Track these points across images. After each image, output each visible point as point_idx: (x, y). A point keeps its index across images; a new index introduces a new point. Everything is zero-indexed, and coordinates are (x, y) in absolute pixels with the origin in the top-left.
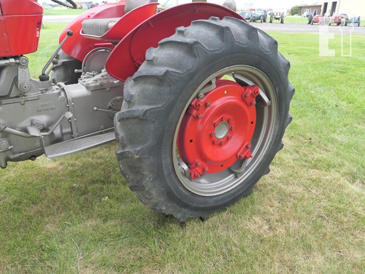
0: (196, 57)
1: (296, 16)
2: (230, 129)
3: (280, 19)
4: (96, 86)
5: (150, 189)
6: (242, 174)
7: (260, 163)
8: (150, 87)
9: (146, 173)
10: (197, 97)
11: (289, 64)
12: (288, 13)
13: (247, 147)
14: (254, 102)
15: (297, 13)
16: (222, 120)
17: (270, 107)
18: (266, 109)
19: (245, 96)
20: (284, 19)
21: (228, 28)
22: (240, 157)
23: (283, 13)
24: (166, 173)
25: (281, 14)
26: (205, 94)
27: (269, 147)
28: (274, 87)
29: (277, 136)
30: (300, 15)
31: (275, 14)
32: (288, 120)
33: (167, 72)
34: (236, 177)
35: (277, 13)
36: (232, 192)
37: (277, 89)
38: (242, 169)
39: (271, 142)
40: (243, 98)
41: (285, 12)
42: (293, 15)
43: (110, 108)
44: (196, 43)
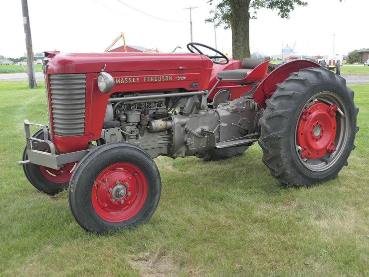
0: (306, 86)
1: (356, 65)
2: (322, 131)
3: (335, 69)
4: (233, 110)
5: (283, 158)
6: (330, 162)
7: (342, 155)
8: (284, 101)
9: (282, 147)
10: (306, 108)
11: (353, 93)
12: (345, 61)
13: (332, 144)
14: (335, 114)
15: (357, 61)
16: (317, 124)
17: (344, 118)
18: (342, 120)
19: (330, 110)
20: (341, 68)
21: (320, 72)
22: (329, 149)
23: (338, 61)
24: (292, 148)
25: (336, 62)
26: (310, 107)
27: (346, 145)
28: (346, 106)
29: (351, 138)
30: (362, 63)
31: (328, 63)
32: (356, 129)
33: (293, 93)
34: (327, 163)
35: (330, 61)
36: (325, 172)
37: (348, 107)
38: (330, 158)
39: (347, 142)
40: (329, 112)
41: (341, 59)
42: (352, 63)
43: (240, 124)
44: (306, 79)
